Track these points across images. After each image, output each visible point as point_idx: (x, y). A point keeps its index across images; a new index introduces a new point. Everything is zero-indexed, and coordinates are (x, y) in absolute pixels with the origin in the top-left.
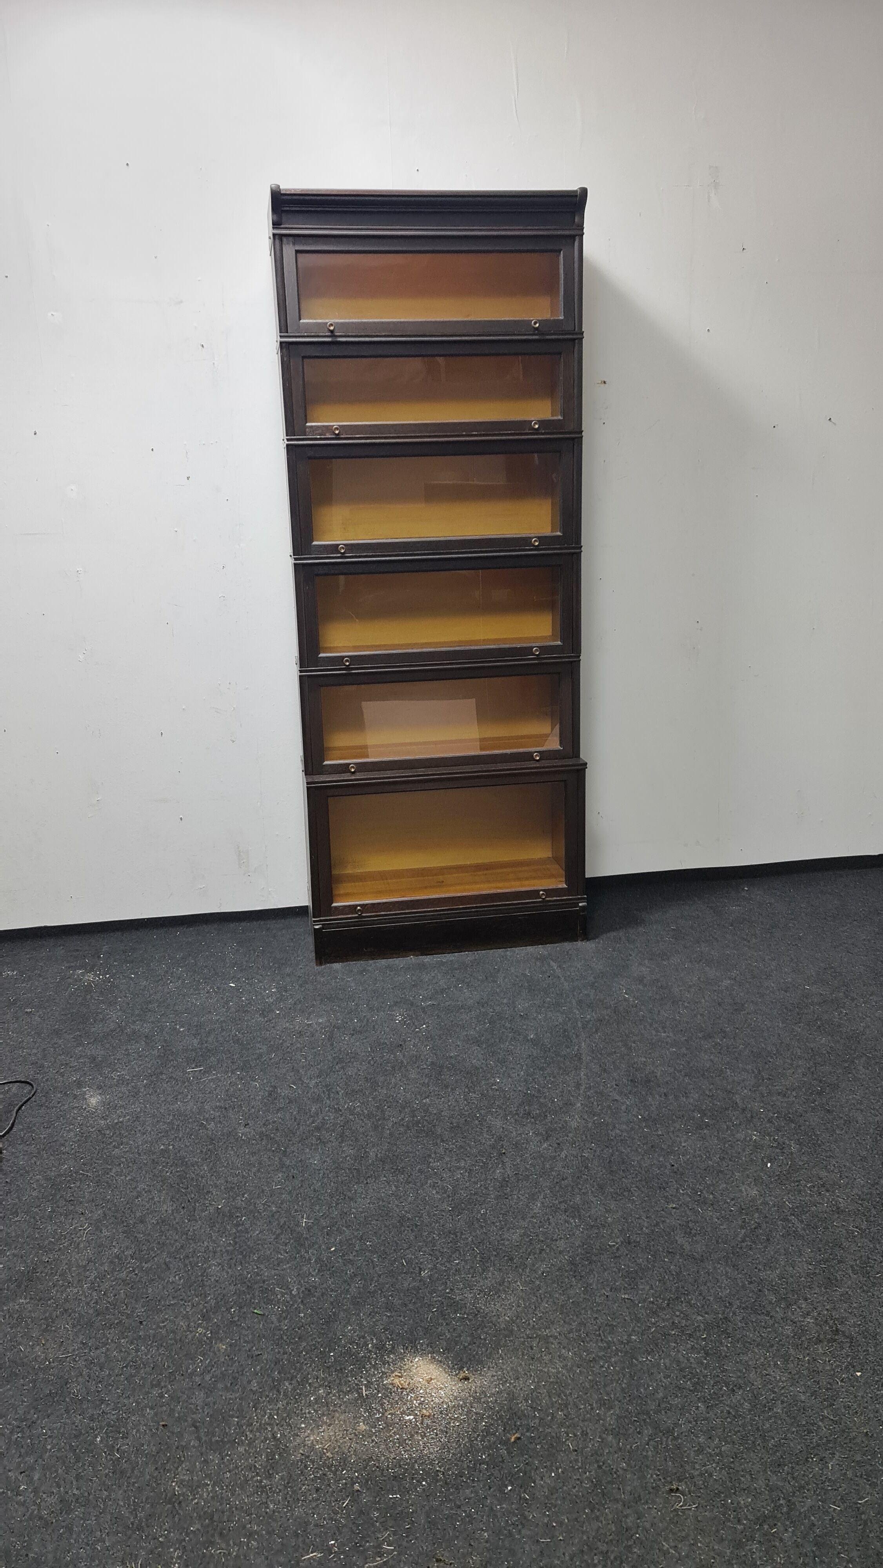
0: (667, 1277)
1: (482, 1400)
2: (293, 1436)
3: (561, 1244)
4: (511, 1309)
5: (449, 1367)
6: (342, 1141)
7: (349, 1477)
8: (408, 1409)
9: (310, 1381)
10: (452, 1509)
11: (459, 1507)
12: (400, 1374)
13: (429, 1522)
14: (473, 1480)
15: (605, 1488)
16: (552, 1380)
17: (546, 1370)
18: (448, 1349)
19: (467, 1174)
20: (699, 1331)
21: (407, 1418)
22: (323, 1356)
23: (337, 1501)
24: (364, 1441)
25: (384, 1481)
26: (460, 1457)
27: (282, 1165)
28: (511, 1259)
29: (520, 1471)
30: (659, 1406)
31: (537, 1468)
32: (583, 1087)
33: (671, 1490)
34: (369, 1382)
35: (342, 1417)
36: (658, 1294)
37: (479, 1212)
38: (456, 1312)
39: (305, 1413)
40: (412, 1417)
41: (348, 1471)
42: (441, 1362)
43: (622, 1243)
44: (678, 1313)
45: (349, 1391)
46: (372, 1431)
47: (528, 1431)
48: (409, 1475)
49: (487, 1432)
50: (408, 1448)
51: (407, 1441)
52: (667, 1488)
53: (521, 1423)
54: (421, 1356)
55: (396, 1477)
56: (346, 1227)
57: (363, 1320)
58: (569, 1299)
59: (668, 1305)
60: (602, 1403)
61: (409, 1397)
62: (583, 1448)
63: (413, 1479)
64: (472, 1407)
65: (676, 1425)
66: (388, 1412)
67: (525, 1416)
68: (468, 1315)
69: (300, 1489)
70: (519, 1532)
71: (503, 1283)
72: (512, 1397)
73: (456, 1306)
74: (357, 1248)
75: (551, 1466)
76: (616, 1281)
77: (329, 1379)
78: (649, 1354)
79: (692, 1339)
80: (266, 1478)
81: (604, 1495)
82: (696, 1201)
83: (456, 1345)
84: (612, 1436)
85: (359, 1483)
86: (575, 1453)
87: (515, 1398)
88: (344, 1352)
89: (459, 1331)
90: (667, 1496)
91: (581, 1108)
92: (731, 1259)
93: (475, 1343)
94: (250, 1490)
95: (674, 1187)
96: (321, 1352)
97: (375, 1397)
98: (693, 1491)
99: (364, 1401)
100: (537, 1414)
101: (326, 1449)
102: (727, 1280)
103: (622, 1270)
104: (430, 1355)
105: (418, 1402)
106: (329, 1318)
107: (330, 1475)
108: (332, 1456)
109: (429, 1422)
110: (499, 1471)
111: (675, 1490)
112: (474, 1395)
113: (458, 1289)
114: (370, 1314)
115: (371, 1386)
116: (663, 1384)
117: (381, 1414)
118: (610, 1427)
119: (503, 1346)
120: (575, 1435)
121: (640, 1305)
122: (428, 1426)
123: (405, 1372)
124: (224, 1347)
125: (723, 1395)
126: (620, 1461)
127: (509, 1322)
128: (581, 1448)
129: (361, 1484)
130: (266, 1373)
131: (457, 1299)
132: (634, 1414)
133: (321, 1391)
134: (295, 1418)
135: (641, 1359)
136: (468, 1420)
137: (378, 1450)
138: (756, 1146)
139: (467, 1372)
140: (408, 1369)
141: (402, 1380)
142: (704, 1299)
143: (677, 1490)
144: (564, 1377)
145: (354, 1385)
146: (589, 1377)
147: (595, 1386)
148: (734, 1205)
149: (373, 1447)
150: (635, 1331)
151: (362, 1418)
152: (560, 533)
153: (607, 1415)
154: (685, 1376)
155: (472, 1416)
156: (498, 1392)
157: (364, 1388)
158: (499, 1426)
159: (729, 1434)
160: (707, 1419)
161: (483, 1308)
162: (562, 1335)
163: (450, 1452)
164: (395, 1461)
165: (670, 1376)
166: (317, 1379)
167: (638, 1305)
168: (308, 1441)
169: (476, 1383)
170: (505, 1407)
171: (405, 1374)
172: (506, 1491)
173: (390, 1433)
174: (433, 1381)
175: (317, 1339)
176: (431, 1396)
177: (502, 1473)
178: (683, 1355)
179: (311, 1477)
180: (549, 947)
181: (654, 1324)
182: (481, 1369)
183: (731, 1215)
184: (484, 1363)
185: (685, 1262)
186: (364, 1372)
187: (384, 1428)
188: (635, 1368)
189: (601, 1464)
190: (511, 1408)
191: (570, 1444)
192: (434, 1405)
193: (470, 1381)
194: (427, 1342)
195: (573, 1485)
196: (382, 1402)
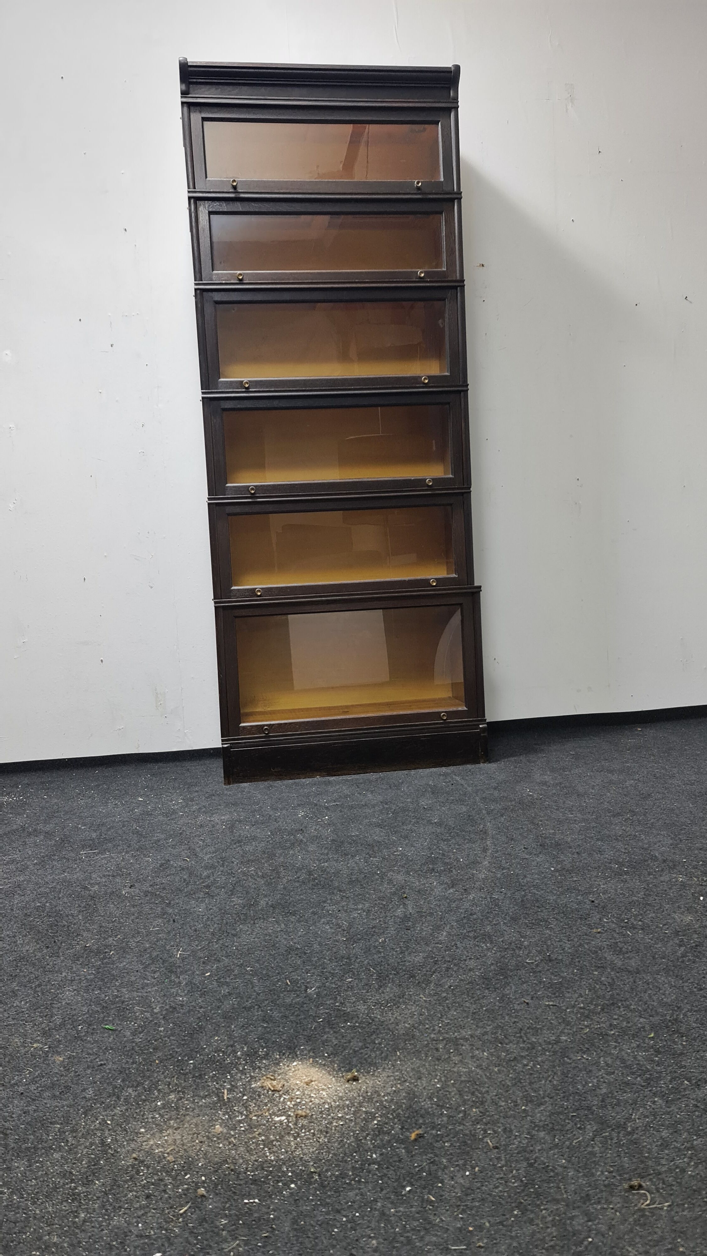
0: (598, 987)
1: (375, 1100)
2: (127, 1141)
3: (472, 964)
4: (412, 1017)
5: (334, 1070)
6: (232, 894)
7: (193, 1182)
8: (279, 1110)
9: (160, 1087)
10: (328, 1213)
11: (338, 1211)
12: (272, 1078)
13: (296, 1230)
14: (359, 1181)
15: (539, 1187)
16: (463, 1079)
17: (455, 1070)
18: (334, 1054)
19: (365, 913)
20: (645, 1031)
21: (277, 1119)
22: (180, 1064)
23: (171, 1208)
24: (218, 1143)
25: (240, 1185)
26: (343, 1158)
27: (164, 913)
28: (413, 976)
29: (422, 1170)
30: (603, 1101)
31: (445, 1167)
32: (490, 851)
33: (632, 1187)
34: (232, 1086)
35: (194, 1121)
36: (589, 1000)
37: (377, 941)
38: (346, 1021)
39: (147, 1118)
40: (283, 1118)
41: (192, 1175)
42: (324, 1065)
43: (542, 960)
44: (616, 1017)
45: (206, 1096)
46: (230, 1134)
47: (433, 1128)
48: (273, 1177)
49: (380, 1131)
50: (275, 1149)
51: (274, 1143)
52: (626, 1186)
53: (425, 1121)
54: (301, 1060)
55: (256, 1180)
56: (225, 957)
57: (234, 1031)
58: (482, 1007)
59: (603, 1009)
60: (528, 1100)
61: (282, 1099)
62: (506, 1145)
63: (278, 1182)
64: (361, 1106)
65: (628, 1119)
66: (254, 1114)
67: (428, 1113)
68: (359, 1023)
69: (126, 1195)
70: (422, 1239)
71: (403, 996)
73: (347, 1017)
74: (236, 972)
75: (464, 1165)
76: (537, 991)
77: (183, 1085)
78: (584, 1053)
79: (636, 1039)
80: (83, 1185)
81: (538, 1195)
82: (623, 927)
83: (345, 1050)
84: (544, 1132)
85: (204, 1187)
86: (497, 1150)
87: (417, 1097)
88: (207, 1060)
89: (348, 1038)
90: (626, 1195)
91: (488, 865)
92: (672, 971)
93: (368, 1048)
94: (58, 1199)
95: (596, 917)
96: (178, 1060)
97: (239, 1100)
98: (663, 1188)
99: (225, 1104)
100: (445, 1112)
101: (168, 1153)
102: (671, 988)
103: (544, 982)
104: (311, 1059)
105: (293, 1103)
106: (193, 1031)
107: (168, 1180)
108: (174, 1160)
109: (305, 1122)
110: (394, 1171)
111: (636, 1188)
112: (364, 1095)
113: (350, 1002)
114: (243, 1026)
115: (236, 1090)
116: (606, 1081)
117: (244, 1117)
118: (541, 1124)
119: (402, 1049)
120: (495, 1132)
121: (568, 1010)
122: (303, 1127)
123: (279, 1075)
124: (61, 1059)
125: (685, 1089)
126: (557, 1158)
127: (410, 1029)
128: (504, 1145)
129: (207, 1189)
130: (107, 1081)
131: (348, 1011)
132: (571, 1110)
133: (172, 1096)
134: (134, 1123)
135: (574, 1058)
136: (355, 1119)
137: (236, 1153)
138: (683, 885)
139: (356, 1074)
140: (283, 1073)
141: (275, 1083)
142: (646, 1004)
143: (640, 1187)
144: (479, 1076)
145: (214, 1089)
146: (510, 1076)
147: (519, 1084)
148: (668, 928)
149: (229, 1149)
150: (564, 1033)
151: (219, 1121)
152: (448, 373)
153: (537, 1111)
154: (633, 1073)
155: (361, 1115)
156: (395, 1091)
157: (226, 1091)
158: (395, 1124)
159: (701, 1128)
160: (668, 1113)
161: (379, 1017)
162: (474, 1038)
163: (329, 1153)
164: (256, 1163)
165: (613, 1073)
166: (169, 1086)
167: (566, 1010)
168: (146, 1145)
169: (367, 1083)
170: (404, 1106)
171: (279, 1077)
172: (403, 1193)
173: (254, 1135)
174: (313, 1083)
175: (176, 1049)
176: (310, 1097)
177: (398, 1174)
178: (627, 1053)
179: (142, 1183)
180: (452, 768)
181: (587, 1026)
182: (374, 1071)
183: (665, 937)
184: (378, 1065)
185: (618, 974)
186: (229, 1077)
187: (247, 1130)
188: (568, 1066)
189: (533, 1161)
190: (411, 1106)
191: (489, 1141)
192: (313, 1106)
193: (360, 1081)
194: (310, 1048)
195: (494, 1185)
196: (247, 1105)
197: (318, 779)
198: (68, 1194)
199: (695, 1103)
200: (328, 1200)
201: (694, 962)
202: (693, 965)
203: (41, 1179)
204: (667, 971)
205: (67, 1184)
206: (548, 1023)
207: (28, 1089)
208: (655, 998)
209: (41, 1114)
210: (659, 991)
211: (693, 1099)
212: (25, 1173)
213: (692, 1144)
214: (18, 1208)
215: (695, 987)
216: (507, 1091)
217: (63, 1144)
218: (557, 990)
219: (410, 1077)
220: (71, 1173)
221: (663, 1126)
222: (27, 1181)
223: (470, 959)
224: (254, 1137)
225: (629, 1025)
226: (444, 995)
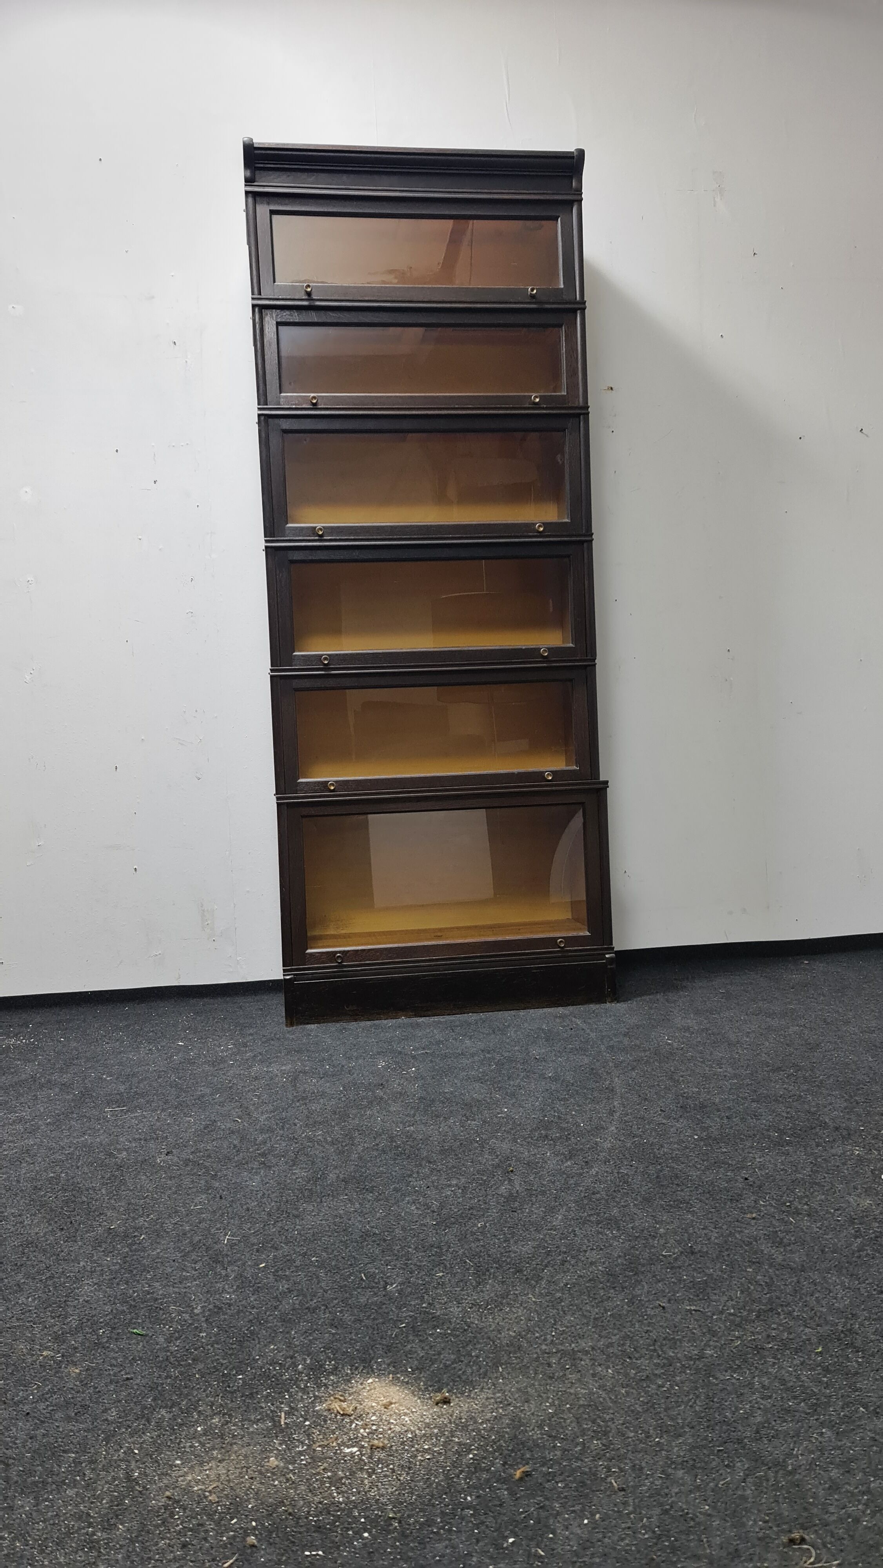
0: (752, 1287)
1: (470, 1428)
2: (158, 1475)
3: (593, 1256)
4: (518, 1323)
5: (420, 1389)
6: (294, 1165)
7: (241, 1528)
8: (350, 1439)
9: (201, 1408)
12: (342, 1398)
14: (450, 1530)
15: (676, 1540)
16: (581, 1402)
17: (572, 1391)
18: (420, 1369)
19: (460, 1191)
20: (811, 1344)
21: (347, 1450)
22: (226, 1379)
23: (214, 1560)
24: (273, 1480)
25: (300, 1533)
26: (430, 1500)
27: (209, 1187)
28: (520, 1271)
29: (529, 1517)
30: (757, 1432)
31: (558, 1514)
32: (618, 1114)
33: (792, 1541)
34: (292, 1408)
35: (243, 1451)
36: (741, 1304)
37: (475, 1225)
38: (435, 1327)
39: (184, 1447)
40: (355, 1449)
41: (240, 1520)
42: (407, 1383)
43: (682, 1253)
44: (774, 1326)
45: (259, 1420)
46: (288, 1468)
47: (543, 1466)
48: (342, 1524)
49: (476, 1467)
50: (344, 1489)
51: (343, 1481)
52: (785, 1539)
53: (532, 1455)
54: (378, 1377)
55: (320, 1527)
56: (285, 1243)
57: (294, 1338)
58: (606, 1311)
59: (758, 1317)
60: (663, 1430)
61: (354, 1425)
62: (636, 1487)
63: (348, 1529)
64: (453, 1436)
65: (789, 1456)
66: (318, 1444)
67: (538, 1445)
68: (452, 1330)
69: (157, 1544)
71: (507, 1296)
72: (517, 1422)
73: (436, 1321)
74: (298, 1263)
75: (582, 1511)
76: (675, 1292)
77: (230, 1406)
78: (734, 1371)
79: (800, 1354)
80: (104, 1529)
81: (674, 1549)
82: (784, 1212)
83: (433, 1364)
84: (682, 1471)
85: (256, 1535)
86: (623, 1493)
87: (523, 1425)
88: (260, 1374)
89: (438, 1348)
90: (785, 1550)
91: (615, 1131)
92: (846, 1268)
93: (462, 1361)
94: (71, 1547)
95: (749, 1200)
96: (224, 1375)
97: (300, 1426)
98: (831, 1543)
99: (282, 1431)
100: (559, 1445)
101: (210, 1492)
102: (844, 1291)
103: (685, 1280)
104: (391, 1376)
105: (367, 1430)
106: (244, 1337)
107: (210, 1525)
108: (217, 1500)
109: (382, 1455)
110: (494, 1517)
111: (798, 1542)
112: (457, 1422)
113: (441, 1303)
114: (306, 1332)
115: (296, 1413)
116: (762, 1406)
117: (305, 1447)
118: (680, 1460)
119: (506, 1363)
120: (621, 1470)
121: (715, 1317)
122: (379, 1461)
123: (350, 1395)
124: (77, 1371)
125: (860, 1418)
126: (699, 1503)
127: (515, 1337)
128: (632, 1486)
129: (259, 1536)
130: (135, 1400)
131: (438, 1314)
132: (717, 1444)
133: (216, 1420)
134: (168, 1453)
135: (722, 1378)
136: (446, 1452)
137: (295, 1492)
138: (860, 1159)
139: (447, 1394)
140: (355, 1392)
141: (344, 1405)
142: (813, 1310)
143: (803, 1541)
144: (601, 1399)
145: (269, 1412)
146: (641, 1399)
147: (652, 1410)
148: (840, 1214)
149: (286, 1488)
150: (710, 1346)
151: (275, 1452)
152: (568, 518)
153: (674, 1444)
154: (795, 1398)
155: (453, 1447)
156: (496, 1417)
157: (283, 1415)
158: (496, 1459)
159: (880, 1467)
160: (839, 1448)
161: (476, 1322)
162: (596, 1350)
163: (412, 1493)
164: (320, 1506)
165: (770, 1397)
166: (211, 1407)
167: (712, 1317)
168: (182, 1481)
169: (460, 1407)
170: (507, 1436)
171: (350, 1398)
172: (505, 1545)
173: (318, 1470)
174: (393, 1406)
175: (221, 1360)
176: (389, 1423)
177: (499, 1521)
178: (788, 1372)
179: (177, 1528)
180: (571, 1008)
181: (738, 1338)
182: (470, 1391)
183: (837, 1225)
184: (474, 1384)
185: (777, 1272)
186: (287, 1397)
187: (310, 1463)
188: (714, 1388)
189: (668, 1507)
190: (515, 1437)
191: (613, 1481)
192: (392, 1435)
193: (452, 1404)
194: (389, 1361)
195: (619, 1536)
196: (310, 1431)
197: (403, 1020)
198: (85, 1541)
199: (873, 1435)
200: (411, 1554)
201: (873, 1258)
202: (872, 1262)
203: (51, 1522)
204: (839, 1268)
205: (84, 1528)
206: (689, 1333)
207: (36, 1408)
208: (824, 1303)
209: (52, 1440)
210: (829, 1294)
211: (870, 1431)
212: (31, 1514)
213: (869, 1488)
214: (22, 1557)
215: (875, 1290)
216: (637, 1419)
217: (78, 1478)
218: (701, 1291)
219: (515, 1400)
220: (88, 1515)
221: (831, 1463)
222: (33, 1523)
223: (591, 1249)
224: (318, 1474)
225: (791, 1337)
226: (559, 1295)
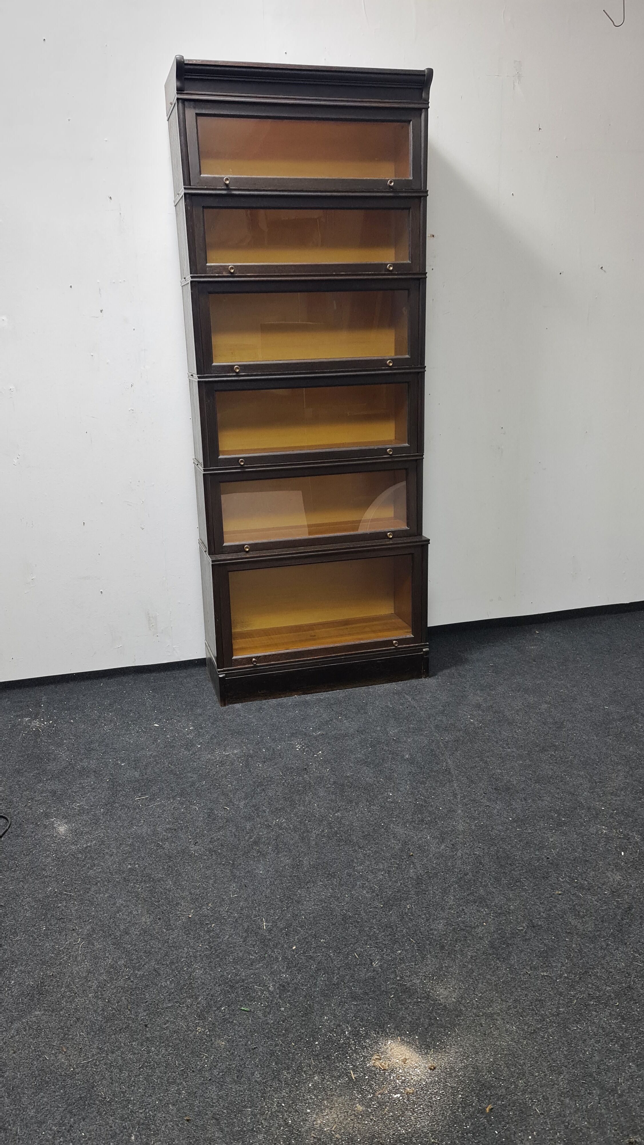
0: (572, 955)
1: (454, 1075)
2: (302, 1121)
3: (480, 931)
4: (455, 991)
5: (417, 1047)
6: (278, 853)
8: (393, 1088)
9: (305, 1069)
12: (379, 1057)
16: (505, 1052)
17: (498, 1044)
18: (412, 1031)
19: (387, 875)
20: (612, 999)
21: (395, 1096)
22: (310, 1045)
24: (364, 1121)
30: (599, 1068)
31: (515, 1132)
33: (631, 1143)
34: (354, 1066)
35: (340, 1100)
36: (569, 970)
37: (405, 907)
38: (410, 997)
39: (308, 1099)
40: (399, 1095)
43: (528, 927)
45: (340, 1076)
46: (368, 1111)
47: (499, 1099)
49: (465, 1103)
50: (403, 1124)
51: (400, 1118)
53: (491, 1093)
54: (392, 1039)
56: (300, 927)
57: (335, 1010)
58: (500, 978)
59: (580, 979)
61: (392, 1077)
62: (548, 1112)
64: (446, 1082)
65: (617, 1084)
66: (378, 1092)
67: (492, 1086)
68: (420, 999)
71: (442, 968)
72: (477, 1070)
73: (409, 992)
74: (314, 945)
75: (526, 1129)
76: (532, 960)
77: (320, 1066)
78: (578, 1023)
79: (608, 1008)
82: (575, 887)
83: (419, 1027)
84: (568, 1099)
86: (543, 1116)
87: (480, 1071)
88: (327, 1040)
89: (417, 1014)
91: (462, 814)
95: (554, 876)
96: (307, 1042)
97: (363, 1079)
99: (355, 1084)
100: (502, 1084)
101: (334, 1131)
104: (399, 1038)
105: (400, 1081)
106: (306, 1011)
108: (340, 1137)
109: (414, 1098)
111: (634, 1143)
112: (446, 1071)
113: (407, 976)
114: (340, 1004)
115: (358, 1070)
116: (597, 1049)
118: (565, 1091)
119: (458, 1025)
120: (538, 1100)
121: (558, 981)
122: (414, 1102)
123: (382, 1054)
124: (223, 1043)
126: (581, 1120)
127: (456, 1003)
128: (546, 1111)
130: (265, 1064)
131: (408, 985)
132: (581, 1077)
133: (316, 1078)
134: (300, 1104)
136: (446, 1093)
137: (378, 1128)
138: (607, 837)
140: (384, 1052)
141: (382, 1062)
143: (636, 1142)
144: (515, 1049)
145: (343, 1070)
146: (535, 1048)
148: (606, 889)
149: (373, 1125)
150: (561, 1004)
151: (357, 1100)
152: (408, 355)
153: (560, 1079)
154: (612, 1040)
155: (449, 1090)
156: (464, 1066)
157: (351, 1071)
158: (473, 1097)
163: (439, 1124)
165: (600, 1041)
166: (310, 1067)
169: (444, 1060)
170: (474, 1080)
171: (383, 1057)
173: (384, 1111)
174: (407, 1060)
175: (301, 1030)
176: (410, 1074)
182: (445, 1047)
183: (606, 898)
184: (446, 1042)
185: (582, 941)
186: (348, 1057)
187: (378, 1107)
188: (570, 1036)
190: (479, 1080)
191: (536, 1108)
192: (415, 1083)
194: (394, 1025)
196: (370, 1083)
197: (296, 697)
206: (546, 993)
209: (233, 1099)
217: (260, 1126)
218: (546, 959)
219: (471, 1052)
225: (601, 994)
